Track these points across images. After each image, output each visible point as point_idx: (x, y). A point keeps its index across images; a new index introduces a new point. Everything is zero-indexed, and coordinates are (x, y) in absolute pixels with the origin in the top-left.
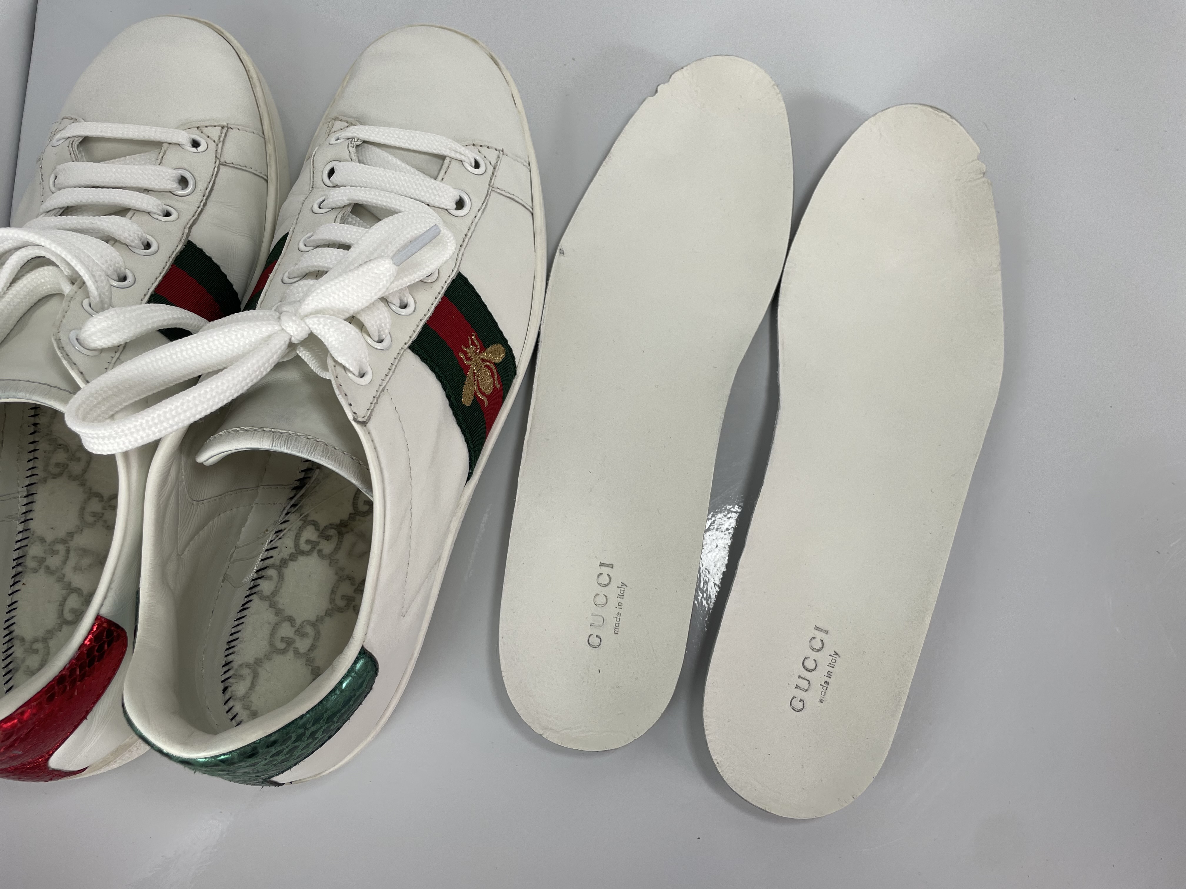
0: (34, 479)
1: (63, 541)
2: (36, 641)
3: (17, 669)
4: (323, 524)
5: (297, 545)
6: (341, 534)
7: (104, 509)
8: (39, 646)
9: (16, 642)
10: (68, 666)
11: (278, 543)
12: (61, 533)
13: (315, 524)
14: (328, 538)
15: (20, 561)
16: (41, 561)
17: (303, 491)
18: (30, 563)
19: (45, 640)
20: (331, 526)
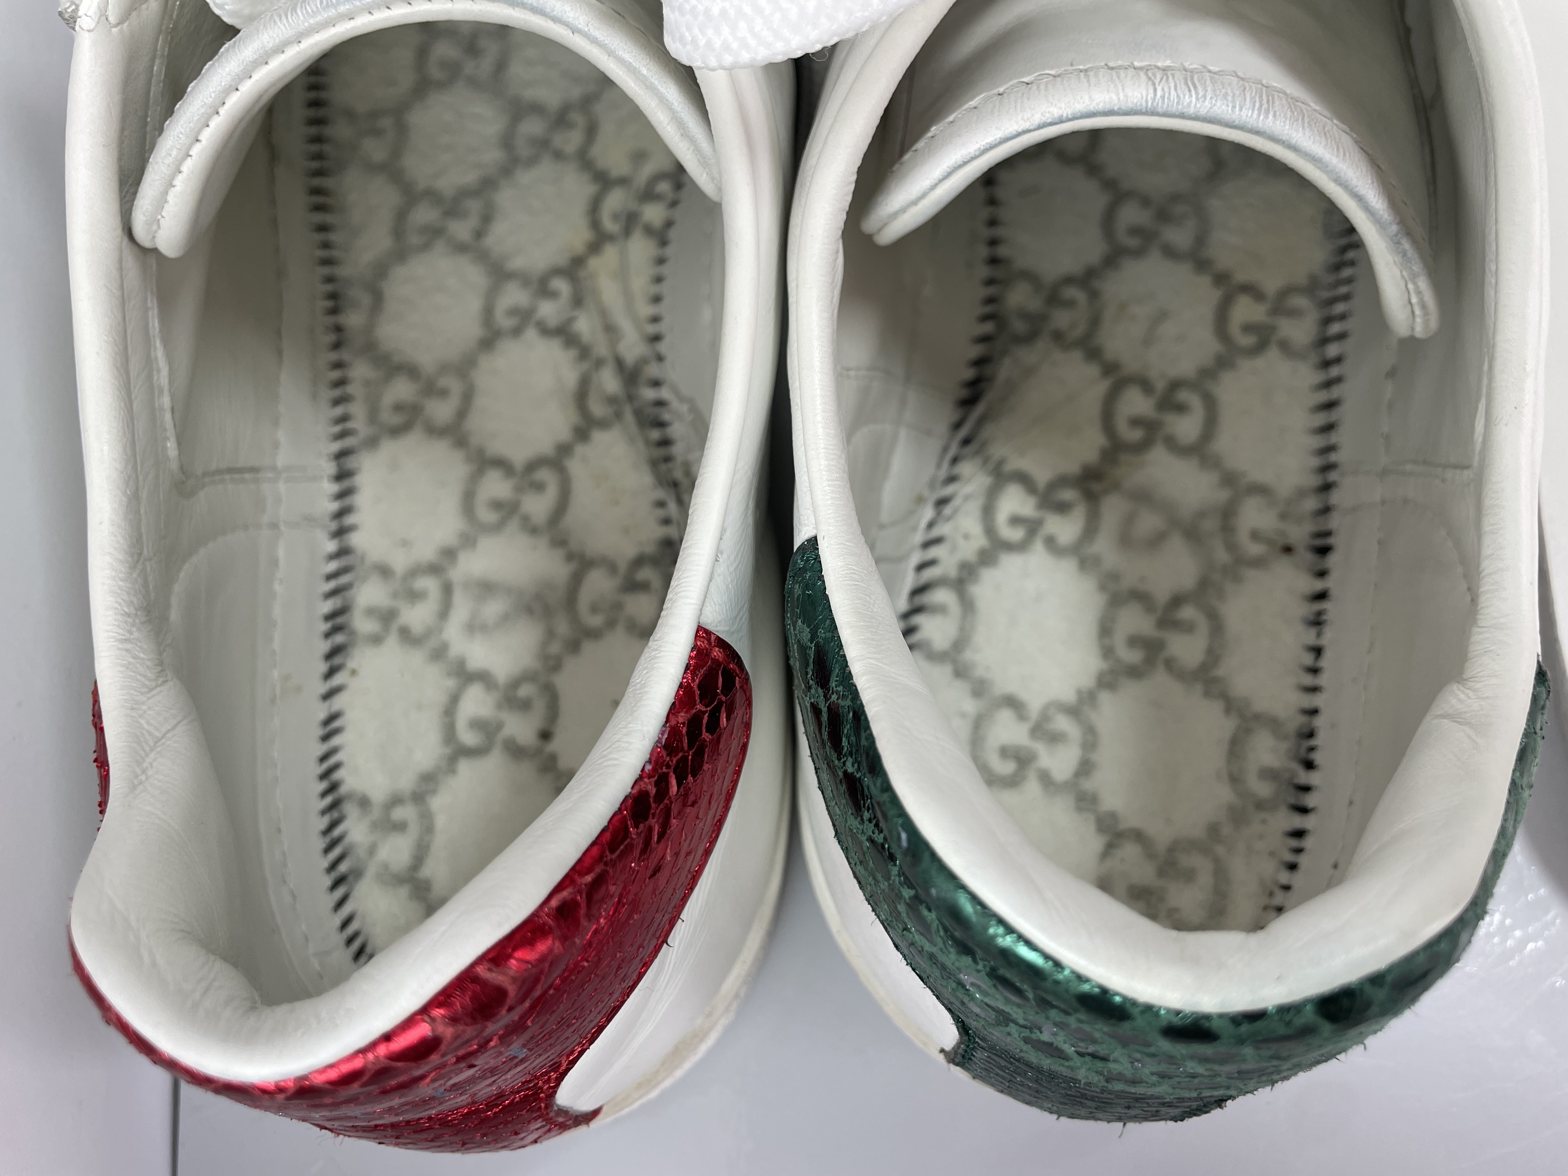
0: (348, 442)
1: (434, 569)
2: (396, 800)
3: (357, 873)
4: (1042, 476)
5: (990, 530)
6: (1092, 498)
7: (519, 489)
8: (406, 813)
9: (351, 810)
10: (649, 767)
11: (940, 530)
12: (426, 552)
13: (1024, 479)
14: (1062, 508)
15: (339, 620)
16: (387, 617)
17: (980, 409)
18: (362, 624)
19: (419, 797)
20: (1062, 481)
